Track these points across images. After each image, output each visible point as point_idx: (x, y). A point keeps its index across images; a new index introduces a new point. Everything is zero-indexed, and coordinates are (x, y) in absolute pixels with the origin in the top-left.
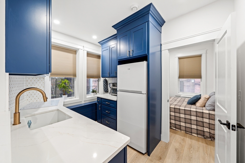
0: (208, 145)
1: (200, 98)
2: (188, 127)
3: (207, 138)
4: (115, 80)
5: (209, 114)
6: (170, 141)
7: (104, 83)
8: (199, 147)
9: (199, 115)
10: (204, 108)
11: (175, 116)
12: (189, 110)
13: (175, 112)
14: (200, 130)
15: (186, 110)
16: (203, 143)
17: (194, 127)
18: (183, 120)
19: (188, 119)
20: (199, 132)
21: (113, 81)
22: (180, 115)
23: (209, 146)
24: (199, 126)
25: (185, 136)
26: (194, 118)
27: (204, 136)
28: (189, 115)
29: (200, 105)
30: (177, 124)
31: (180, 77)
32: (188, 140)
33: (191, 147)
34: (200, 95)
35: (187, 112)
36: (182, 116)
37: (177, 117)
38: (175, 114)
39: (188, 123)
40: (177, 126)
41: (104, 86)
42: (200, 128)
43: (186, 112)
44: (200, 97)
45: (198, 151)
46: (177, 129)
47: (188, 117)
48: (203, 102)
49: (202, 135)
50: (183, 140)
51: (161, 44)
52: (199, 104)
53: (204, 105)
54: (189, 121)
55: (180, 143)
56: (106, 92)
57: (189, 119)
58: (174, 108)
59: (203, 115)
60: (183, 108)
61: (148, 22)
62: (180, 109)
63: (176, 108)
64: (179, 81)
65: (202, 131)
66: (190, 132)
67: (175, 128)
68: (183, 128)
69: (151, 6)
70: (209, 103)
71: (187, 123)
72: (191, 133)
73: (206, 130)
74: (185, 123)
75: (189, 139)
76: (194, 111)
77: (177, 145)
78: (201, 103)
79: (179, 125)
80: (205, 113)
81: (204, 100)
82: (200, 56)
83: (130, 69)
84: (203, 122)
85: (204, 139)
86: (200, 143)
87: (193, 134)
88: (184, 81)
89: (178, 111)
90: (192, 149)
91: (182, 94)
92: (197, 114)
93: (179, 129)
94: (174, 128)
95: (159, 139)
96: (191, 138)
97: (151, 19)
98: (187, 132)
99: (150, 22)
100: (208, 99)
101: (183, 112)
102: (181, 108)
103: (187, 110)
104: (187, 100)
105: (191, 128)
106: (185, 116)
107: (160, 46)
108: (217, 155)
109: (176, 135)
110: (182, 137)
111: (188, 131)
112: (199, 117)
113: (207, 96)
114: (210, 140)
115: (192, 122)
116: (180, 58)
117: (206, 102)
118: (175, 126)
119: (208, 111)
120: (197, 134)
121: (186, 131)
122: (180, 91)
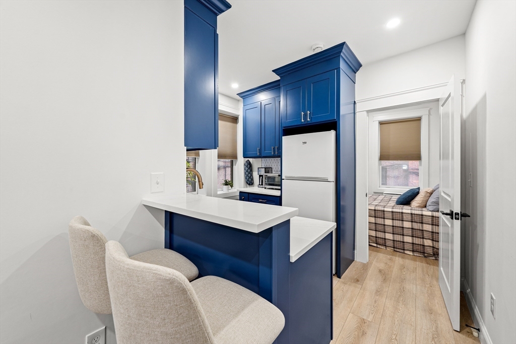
0: (430, 264)
1: (418, 193)
2: (399, 241)
3: (429, 255)
4: (267, 163)
5: (433, 217)
6: (369, 260)
7: (247, 169)
8: (416, 268)
9: (416, 219)
10: (424, 209)
11: (376, 224)
12: (399, 213)
13: (375, 217)
14: (418, 244)
15: (395, 212)
16: (422, 262)
17: (408, 239)
18: (390, 230)
19: (398, 227)
20: (416, 247)
21: (263, 165)
22: (384, 222)
23: (432, 266)
24: (415, 237)
25: (393, 255)
26: (407, 225)
27: (424, 253)
28: (400, 220)
29: (418, 205)
30: (379, 238)
31: (383, 157)
32: (398, 260)
33: (403, 267)
34: (419, 188)
35: (396, 216)
36: (388, 222)
37: (380, 224)
38: (375, 220)
39: (398, 234)
40: (380, 241)
41: (247, 173)
42: (417, 241)
43: (394, 216)
44: (418, 190)
45: (413, 272)
46: (378, 246)
47: (398, 223)
48: (422, 199)
49: (421, 252)
50: (390, 259)
51: (355, 102)
52: (416, 203)
53: (424, 204)
54: (400, 231)
55: (386, 263)
56: (249, 185)
57: (400, 227)
58: (375, 210)
59: (422, 219)
60: (390, 210)
61: (338, 69)
62: (384, 211)
63: (377, 210)
64: (380, 164)
65: (421, 245)
66: (401, 249)
67: (377, 244)
68: (389, 243)
69: (344, 46)
70: (432, 200)
71: (396, 234)
72: (404, 250)
73: (428, 243)
74: (393, 234)
75: (400, 259)
76: (408, 213)
77: (382, 266)
78: (420, 202)
79: (382, 238)
80: (426, 216)
81: (425, 196)
82: (419, 119)
83: (305, 143)
84: (423, 230)
85: (424, 259)
86: (417, 263)
87: (406, 252)
88: (388, 167)
89: (380, 214)
90: (405, 270)
91: (387, 190)
92: (413, 218)
93: (383, 245)
94: (375, 245)
95: (351, 258)
96: (403, 258)
97: (342, 65)
98: (396, 250)
99: (341, 70)
100: (431, 193)
101: (390, 215)
102: (386, 209)
103: (397, 212)
104: (395, 198)
105: (404, 242)
106: (393, 222)
107: (353, 105)
108: (442, 269)
109: (379, 254)
110: (389, 257)
111: (398, 248)
112: (417, 222)
113: (430, 190)
114: (434, 258)
115: (405, 232)
116: (381, 123)
117: (427, 199)
118: (376, 241)
119: (430, 212)
120: (413, 251)
121: (394, 248)
122: (382, 184)
